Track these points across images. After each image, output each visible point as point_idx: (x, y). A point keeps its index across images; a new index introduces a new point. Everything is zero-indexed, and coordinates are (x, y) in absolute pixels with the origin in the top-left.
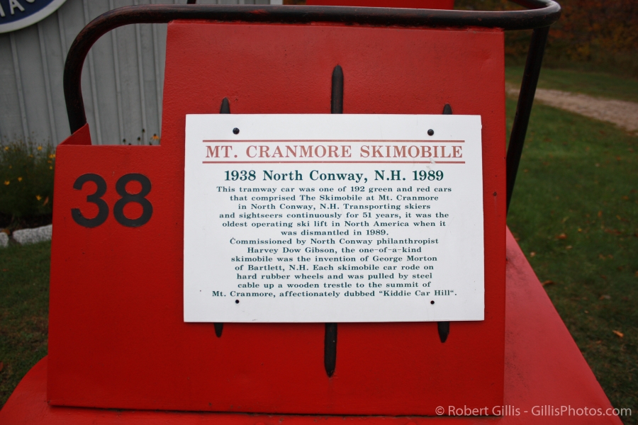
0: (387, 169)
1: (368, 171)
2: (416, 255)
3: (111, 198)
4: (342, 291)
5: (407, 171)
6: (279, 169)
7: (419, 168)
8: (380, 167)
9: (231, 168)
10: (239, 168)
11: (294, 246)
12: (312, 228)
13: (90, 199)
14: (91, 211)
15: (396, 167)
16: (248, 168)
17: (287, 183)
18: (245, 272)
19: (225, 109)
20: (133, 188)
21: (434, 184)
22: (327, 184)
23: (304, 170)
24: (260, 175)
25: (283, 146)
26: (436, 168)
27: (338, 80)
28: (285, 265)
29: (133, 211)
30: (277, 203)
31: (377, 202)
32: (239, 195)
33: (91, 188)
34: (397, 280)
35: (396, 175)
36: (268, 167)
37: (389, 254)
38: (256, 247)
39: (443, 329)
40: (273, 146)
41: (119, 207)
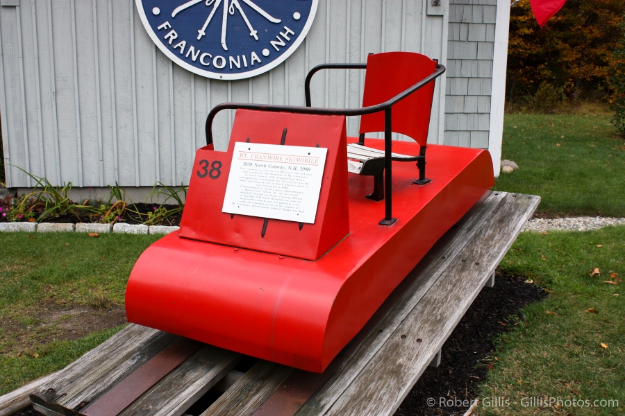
0: (292, 166)
1: (286, 166)
2: (296, 197)
3: (209, 168)
4: (271, 207)
5: (299, 167)
6: (259, 163)
7: (303, 166)
8: (290, 165)
9: (246, 161)
10: (248, 162)
11: (259, 190)
12: (266, 184)
13: (203, 168)
14: (203, 172)
15: (295, 165)
16: (251, 162)
17: (261, 168)
18: (243, 197)
19: (248, 141)
20: (216, 166)
21: (306, 172)
22: (273, 169)
23: (267, 164)
24: (254, 164)
25: (262, 155)
26: (308, 166)
27: (285, 133)
28: (255, 196)
29: (215, 173)
30: (257, 175)
31: (287, 177)
32: (246, 170)
33: (204, 164)
34: (288, 205)
35: (295, 168)
36: (256, 162)
37: (287, 196)
38: (248, 189)
39: (301, 225)
40: (259, 155)
41: (211, 171)
